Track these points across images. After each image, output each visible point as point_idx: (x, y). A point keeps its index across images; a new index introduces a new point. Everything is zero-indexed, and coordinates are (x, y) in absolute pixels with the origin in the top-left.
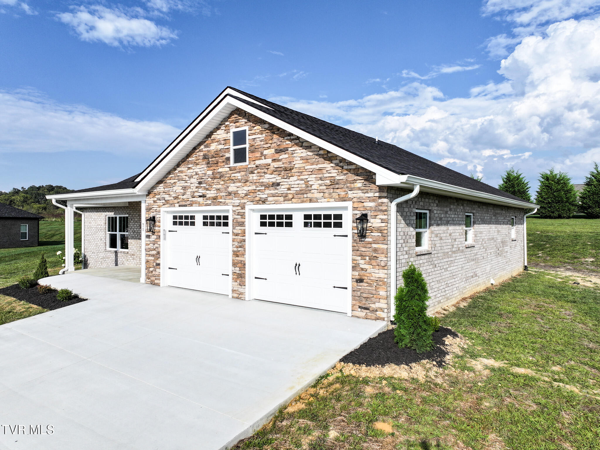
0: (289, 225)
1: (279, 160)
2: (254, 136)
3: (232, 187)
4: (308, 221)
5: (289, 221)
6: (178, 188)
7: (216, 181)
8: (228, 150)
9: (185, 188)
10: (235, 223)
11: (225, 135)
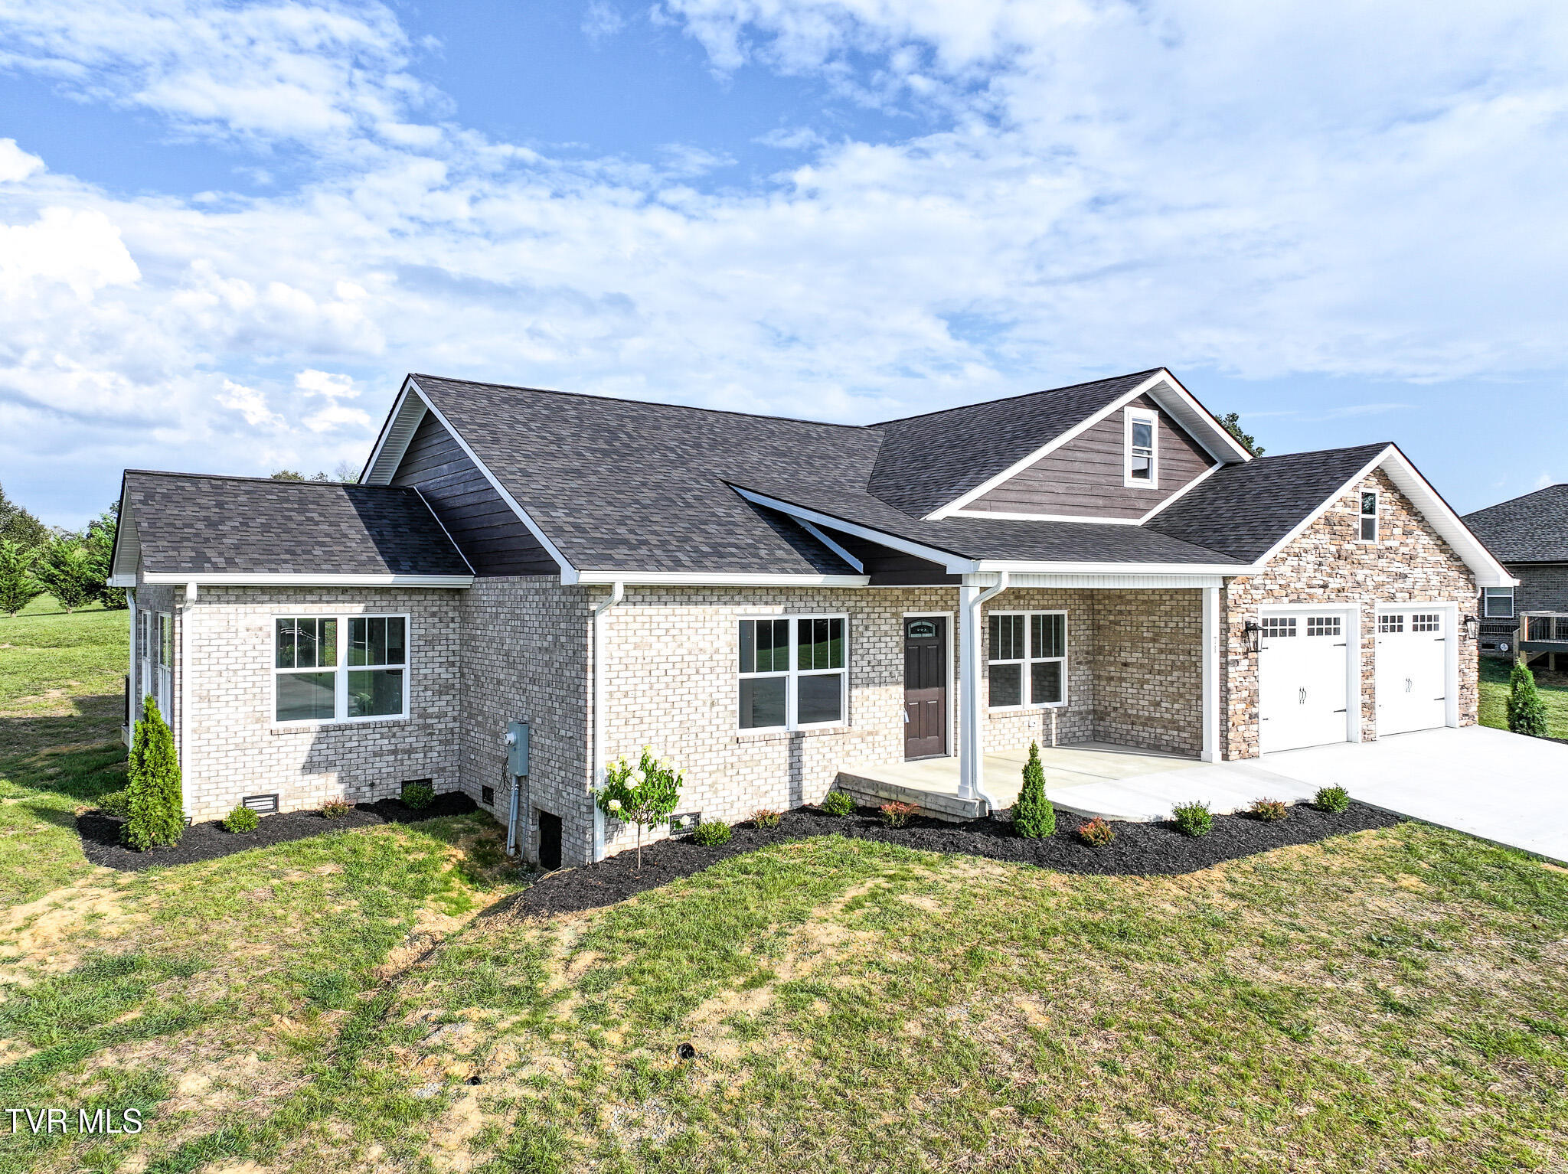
1: (1406, 545)
2: (1383, 504)
3: (1360, 575)
4: (1415, 623)
5: (1398, 624)
6: (1288, 569)
7: (1340, 563)
8: (1356, 518)
9: (1298, 571)
10: (1364, 629)
11: (1353, 495)
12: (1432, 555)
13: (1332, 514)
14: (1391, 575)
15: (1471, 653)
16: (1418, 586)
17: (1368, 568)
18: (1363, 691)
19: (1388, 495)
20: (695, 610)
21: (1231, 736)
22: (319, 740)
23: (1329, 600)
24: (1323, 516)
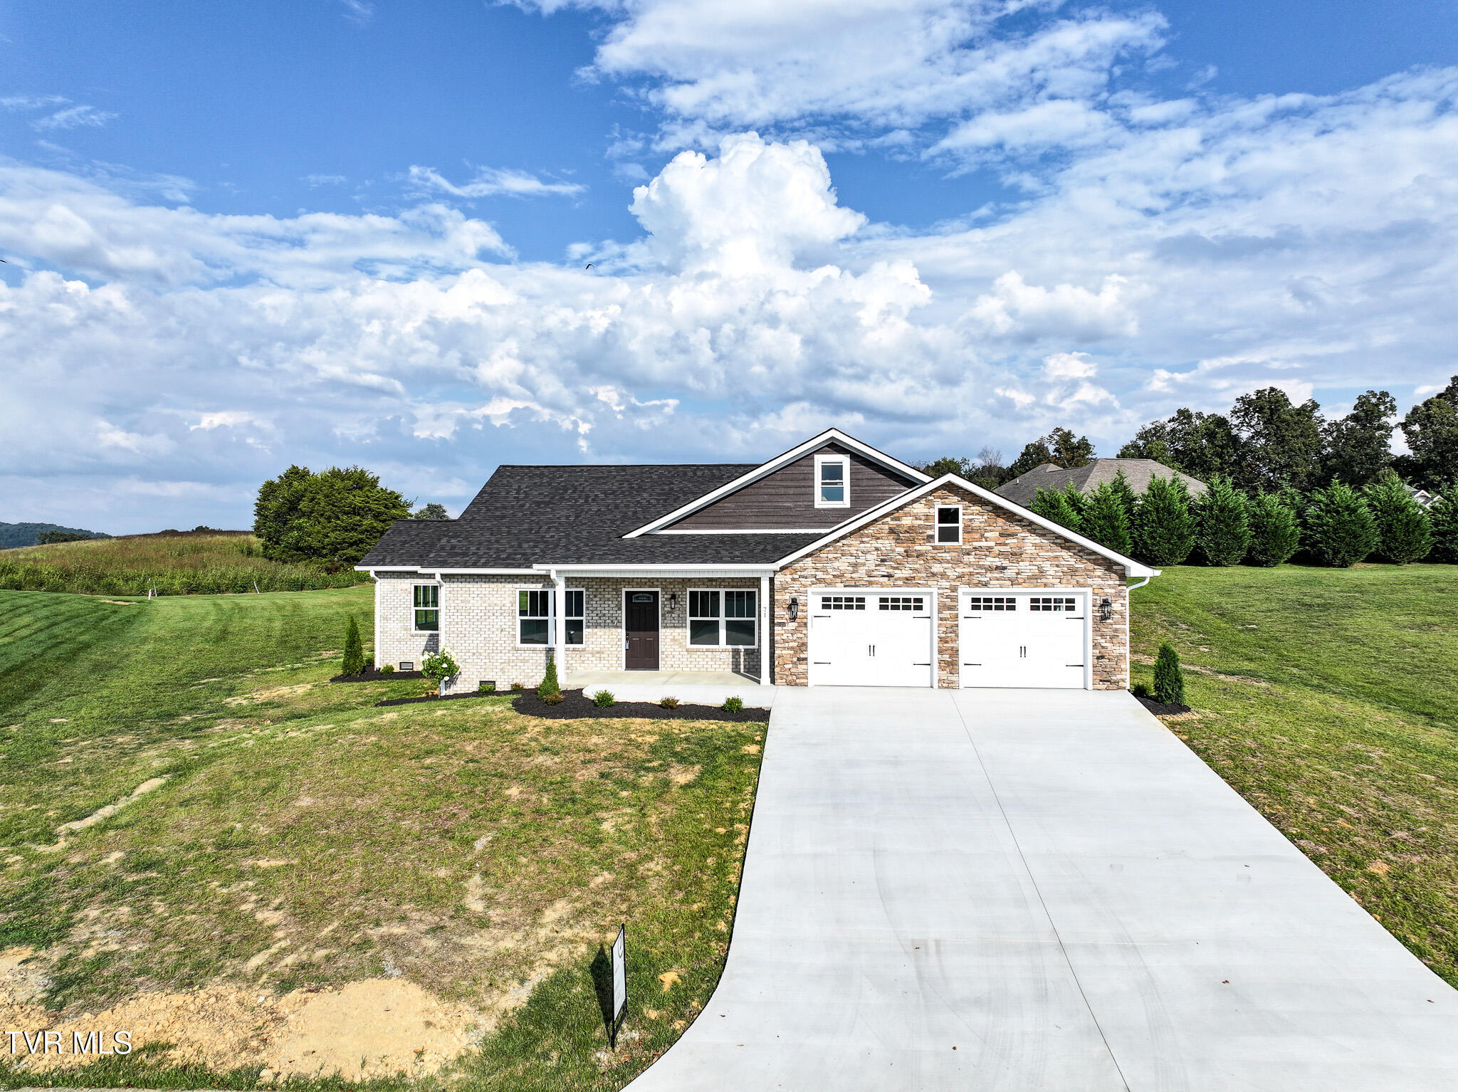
0: (1012, 608)
1: (1006, 545)
2: (969, 515)
3: (937, 568)
4: (1035, 605)
5: (1011, 605)
6: (843, 564)
7: (910, 559)
8: (932, 527)
9: (855, 565)
10: (942, 607)
11: (926, 510)
12: (1047, 551)
13: (898, 526)
14: (981, 567)
15: (1116, 630)
16: (1024, 576)
17: (949, 563)
18: (941, 652)
19: (976, 508)
20: (492, 585)
21: (777, 670)
22: (429, 640)
23: (895, 586)
24: (886, 527)
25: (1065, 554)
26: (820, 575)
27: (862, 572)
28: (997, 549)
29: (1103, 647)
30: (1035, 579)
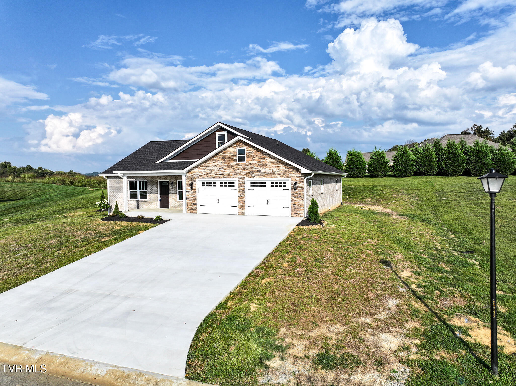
0: (264, 186)
1: (261, 162)
2: (248, 152)
3: (238, 171)
4: (272, 185)
5: (263, 184)
6: (207, 170)
7: (229, 168)
8: (236, 156)
9: (211, 171)
10: (240, 186)
11: (234, 150)
12: (275, 164)
13: (225, 156)
14: (253, 170)
15: (300, 194)
16: (267, 174)
17: (241, 169)
18: (239, 202)
19: (250, 149)
21: (187, 208)
23: (224, 178)
24: (221, 156)
25: (281, 165)
26: (200, 174)
27: (213, 172)
28: (258, 164)
29: (295, 201)
30: (272, 174)
